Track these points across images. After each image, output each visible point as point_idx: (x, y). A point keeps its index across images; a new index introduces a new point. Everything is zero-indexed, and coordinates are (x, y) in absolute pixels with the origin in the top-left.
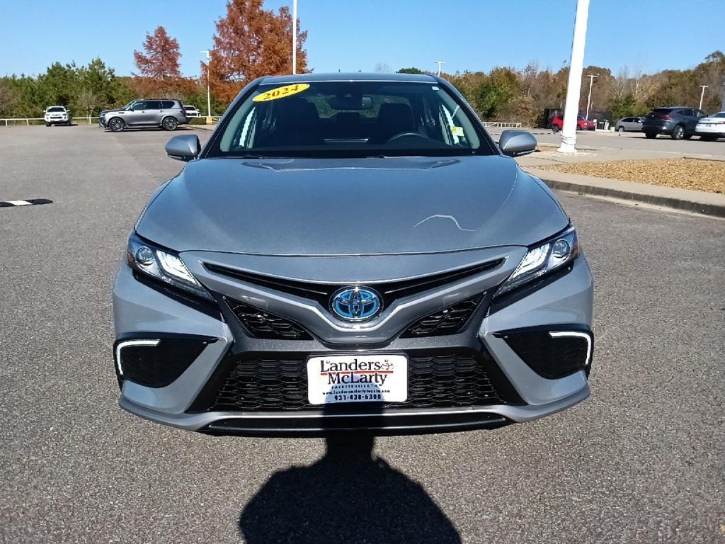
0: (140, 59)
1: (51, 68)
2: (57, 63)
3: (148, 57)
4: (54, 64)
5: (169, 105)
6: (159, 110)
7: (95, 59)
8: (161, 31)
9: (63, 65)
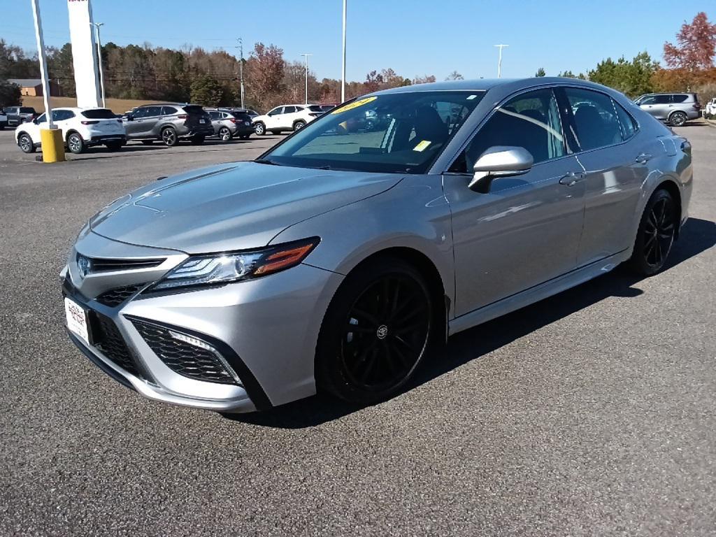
0: (670, 51)
1: (601, 64)
2: (609, 60)
3: (679, 47)
4: (606, 61)
5: (680, 99)
6: (668, 105)
7: (642, 52)
8: (702, 17)
9: (615, 61)
